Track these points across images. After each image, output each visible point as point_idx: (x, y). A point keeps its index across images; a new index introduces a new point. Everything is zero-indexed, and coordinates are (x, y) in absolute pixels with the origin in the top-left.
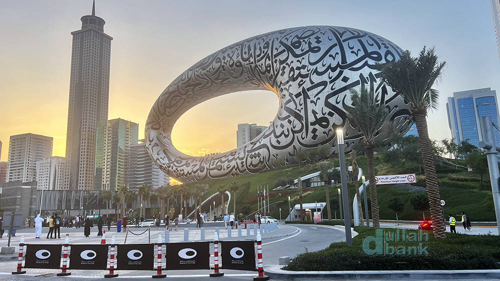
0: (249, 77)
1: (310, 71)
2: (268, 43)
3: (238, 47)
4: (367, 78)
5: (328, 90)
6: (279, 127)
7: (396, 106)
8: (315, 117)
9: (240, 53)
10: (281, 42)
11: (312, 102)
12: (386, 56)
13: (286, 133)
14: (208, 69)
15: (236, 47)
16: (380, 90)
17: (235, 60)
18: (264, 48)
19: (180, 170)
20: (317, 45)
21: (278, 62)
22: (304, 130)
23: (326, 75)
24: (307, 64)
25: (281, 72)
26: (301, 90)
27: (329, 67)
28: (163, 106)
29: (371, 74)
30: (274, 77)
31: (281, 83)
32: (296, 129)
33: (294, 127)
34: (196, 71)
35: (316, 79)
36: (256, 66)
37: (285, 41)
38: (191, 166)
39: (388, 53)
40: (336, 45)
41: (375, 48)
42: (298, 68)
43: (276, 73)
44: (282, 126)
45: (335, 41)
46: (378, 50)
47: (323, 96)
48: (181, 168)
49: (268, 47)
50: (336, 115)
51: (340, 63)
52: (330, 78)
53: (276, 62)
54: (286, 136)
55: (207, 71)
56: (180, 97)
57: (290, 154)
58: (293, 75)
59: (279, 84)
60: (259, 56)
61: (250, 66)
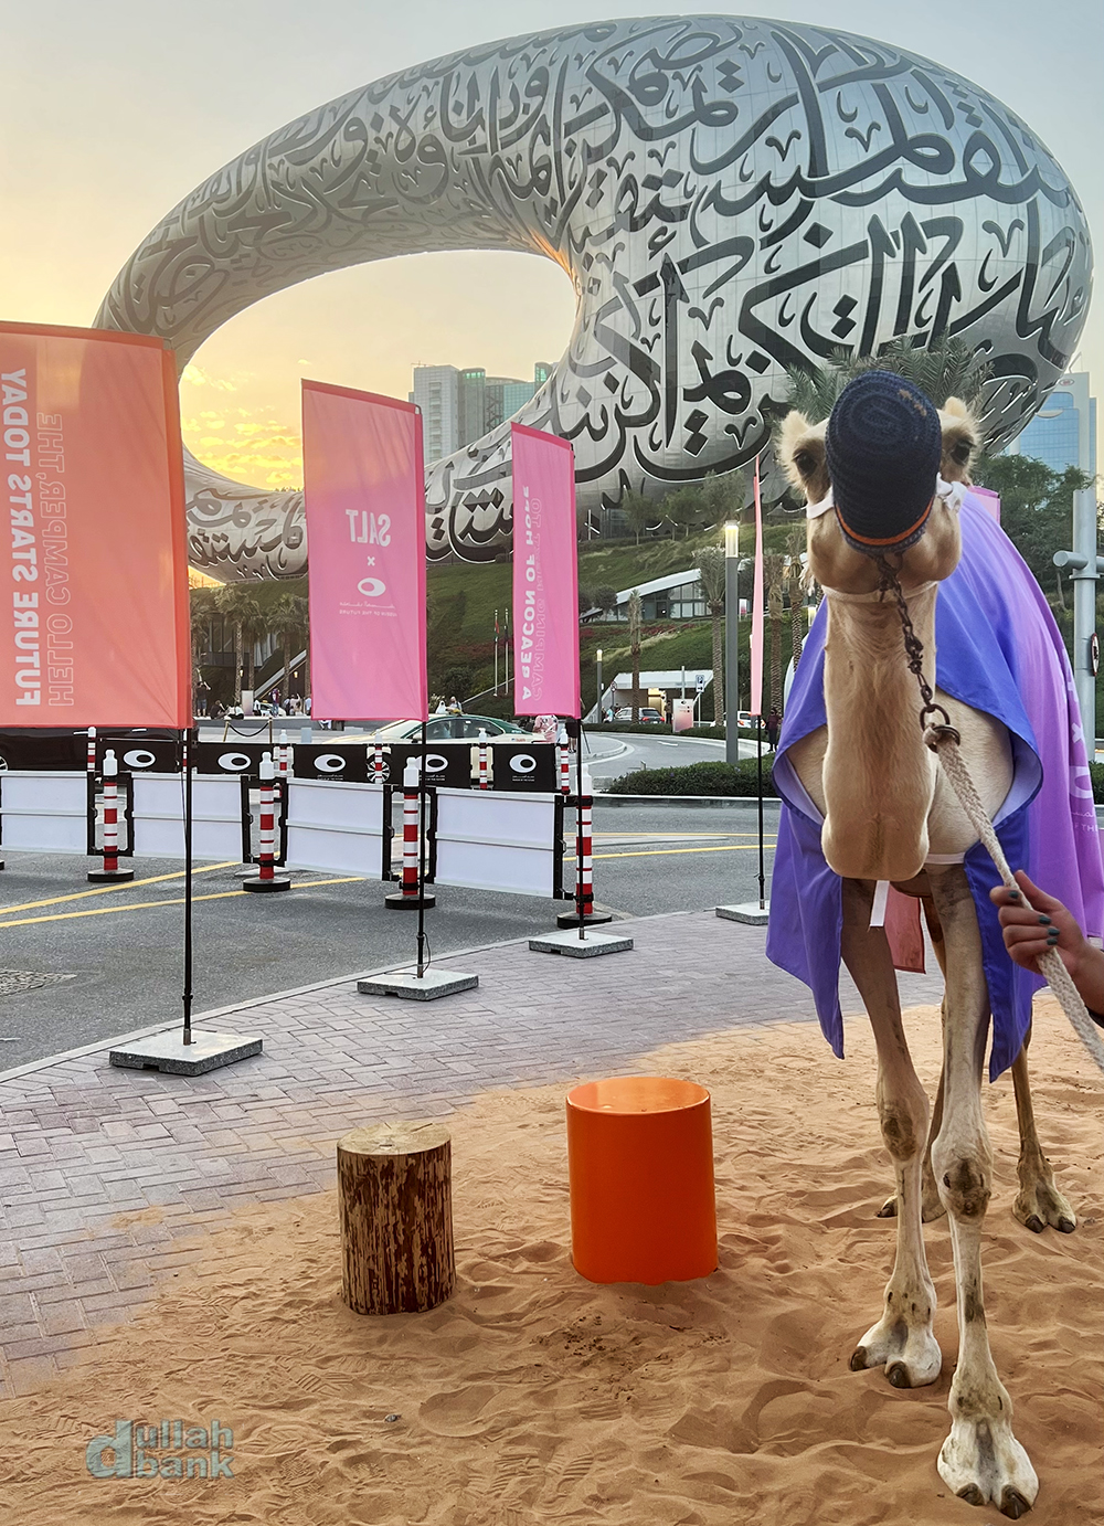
0: (467, 202)
1: (694, 199)
2: (542, 74)
3: (429, 83)
4: (895, 235)
5: (754, 274)
6: (572, 399)
7: (987, 345)
8: (704, 371)
9: (437, 108)
10: (593, 75)
11: (694, 313)
12: (968, 155)
13: (598, 424)
14: (315, 162)
15: (426, 81)
16: (936, 282)
17: (420, 132)
18: (530, 92)
19: (215, 537)
20: (721, 95)
21: (577, 153)
22: (661, 418)
23: (753, 211)
24: (686, 168)
25: (587, 192)
26: (656, 265)
27: (764, 186)
28: (145, 296)
29: (908, 222)
30: (560, 210)
31: (587, 233)
32: (633, 411)
33: (626, 405)
34: (271, 166)
35: (716, 228)
36: (497, 162)
37: (607, 72)
38: (252, 524)
39: (977, 143)
40: (792, 101)
41: (932, 124)
42: (653, 183)
43: (569, 193)
44: (584, 398)
45: (791, 86)
46: (942, 132)
47: (734, 293)
48: (218, 531)
49: (542, 91)
50: (775, 367)
51: (804, 173)
52: (764, 228)
53: (569, 152)
54: (597, 435)
55: (313, 170)
56: (209, 262)
57: (606, 500)
58: (632, 208)
59: (578, 237)
60: (507, 123)
61: (476, 161)
